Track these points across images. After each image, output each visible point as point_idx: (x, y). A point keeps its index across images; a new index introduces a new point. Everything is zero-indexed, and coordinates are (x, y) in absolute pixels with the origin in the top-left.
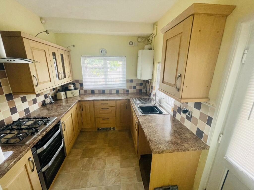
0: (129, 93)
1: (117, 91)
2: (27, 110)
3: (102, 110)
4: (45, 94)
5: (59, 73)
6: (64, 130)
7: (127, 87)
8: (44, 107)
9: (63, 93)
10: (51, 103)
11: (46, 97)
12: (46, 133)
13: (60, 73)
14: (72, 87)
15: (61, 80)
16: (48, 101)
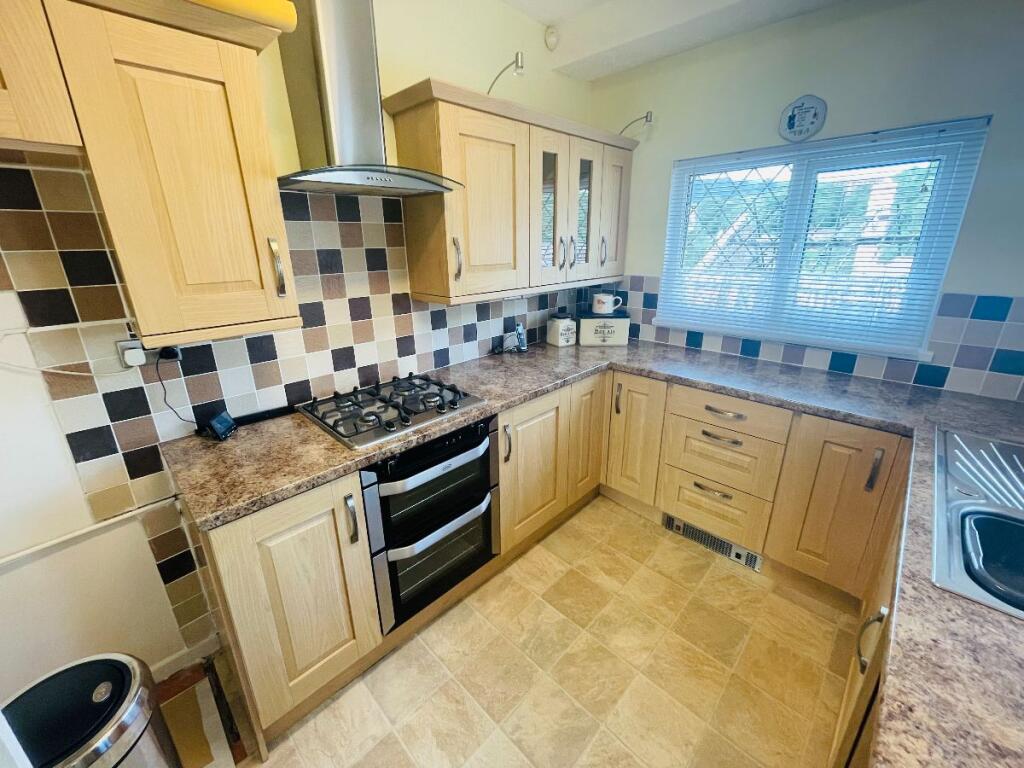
0: (938, 394)
1: (842, 364)
2: (442, 357)
3: (704, 438)
4: (507, 313)
5: (558, 240)
6: (507, 459)
8: (494, 358)
9: (564, 325)
10: (519, 351)
11: (510, 325)
13: (562, 241)
14: (606, 304)
15: (561, 267)
16: (511, 341)
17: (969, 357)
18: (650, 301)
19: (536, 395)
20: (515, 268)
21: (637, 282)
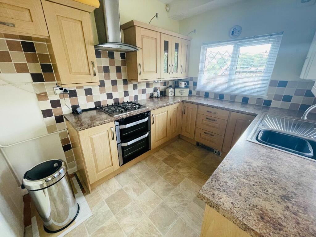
0: (269, 108)
1: (245, 100)
2: (136, 97)
3: (207, 120)
4: (155, 86)
5: (168, 66)
6: (153, 123)
7: (267, 95)
8: (151, 99)
9: (171, 90)
10: (158, 97)
11: (155, 90)
12: (130, 115)
13: (169, 66)
14: (183, 84)
15: (169, 73)
16: (155, 94)
17: (277, 98)
18: (195, 84)
19: (161, 107)
20: (156, 73)
21: (191, 79)
